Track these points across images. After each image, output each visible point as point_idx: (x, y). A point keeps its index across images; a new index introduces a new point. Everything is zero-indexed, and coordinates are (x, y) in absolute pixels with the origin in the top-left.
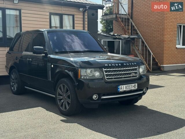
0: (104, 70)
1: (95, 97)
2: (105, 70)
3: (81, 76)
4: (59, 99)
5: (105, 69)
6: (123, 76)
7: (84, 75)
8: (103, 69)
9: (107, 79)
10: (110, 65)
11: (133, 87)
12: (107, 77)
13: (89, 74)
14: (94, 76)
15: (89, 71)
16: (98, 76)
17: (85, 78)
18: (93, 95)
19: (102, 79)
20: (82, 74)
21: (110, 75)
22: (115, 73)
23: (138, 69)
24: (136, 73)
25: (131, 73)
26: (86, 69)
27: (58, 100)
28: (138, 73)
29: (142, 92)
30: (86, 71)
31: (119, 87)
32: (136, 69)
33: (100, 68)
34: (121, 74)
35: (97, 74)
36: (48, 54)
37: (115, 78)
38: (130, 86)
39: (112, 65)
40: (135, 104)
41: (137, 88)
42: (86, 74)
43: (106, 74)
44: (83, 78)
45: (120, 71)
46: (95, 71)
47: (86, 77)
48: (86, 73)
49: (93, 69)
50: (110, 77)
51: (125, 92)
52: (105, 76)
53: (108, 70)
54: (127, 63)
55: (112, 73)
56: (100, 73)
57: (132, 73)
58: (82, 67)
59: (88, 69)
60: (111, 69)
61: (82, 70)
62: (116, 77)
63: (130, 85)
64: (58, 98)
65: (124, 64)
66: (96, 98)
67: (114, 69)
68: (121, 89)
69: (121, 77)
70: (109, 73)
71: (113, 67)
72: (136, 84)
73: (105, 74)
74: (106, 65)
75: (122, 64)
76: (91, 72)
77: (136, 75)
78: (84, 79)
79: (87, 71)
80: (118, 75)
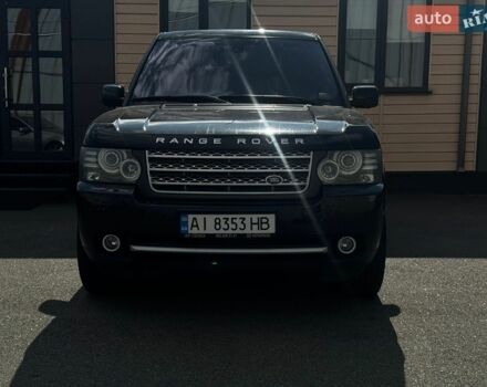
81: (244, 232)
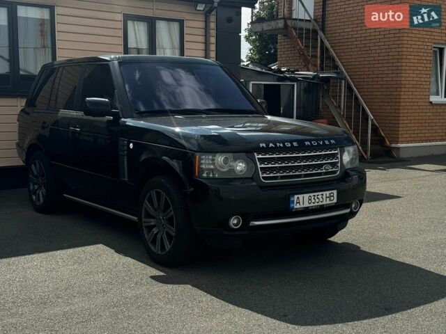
0: (257, 156)
1: (233, 221)
2: (260, 156)
3: (201, 171)
4: (146, 227)
5: (258, 154)
6: (303, 173)
7: (209, 169)
8: (255, 154)
9: (263, 178)
10: (271, 145)
11: (327, 197)
12: (265, 175)
13: (221, 167)
14: (232, 170)
15: (220, 159)
16: (241, 171)
17: (211, 176)
18: (230, 218)
19: (252, 178)
20: (203, 166)
21: (271, 170)
22: (283, 165)
23: (339, 156)
24: (334, 165)
25: (322, 165)
26: (214, 154)
27: (144, 228)
28: (339, 165)
29: (348, 211)
30: (213, 160)
31: (292, 199)
32: (334, 156)
33: (246, 152)
34: (297, 168)
35: (240, 166)
36: (121, 115)
37: (283, 177)
38: (320, 197)
39: (276, 145)
40: (329, 239)
41: (335, 201)
42: (212, 167)
43: (263, 166)
44: (205, 175)
45: (296, 159)
46: (235, 160)
47: (213, 174)
48: (214, 164)
49: (231, 154)
50: (272, 175)
51: (306, 211)
52: (260, 173)
53: (267, 156)
54: (313, 140)
55: (277, 165)
56: (247, 164)
57: (325, 164)
58: (203, 150)
59: (218, 155)
60: (275, 156)
61: (203, 157)
62: (285, 174)
63: (320, 193)
64: (144, 225)
65: (307, 143)
66: (236, 225)
67: (281, 156)
68: (298, 204)
69: (297, 173)
70: (270, 166)
71: (280, 150)
72: (335, 192)
73: (259, 166)
74: (261, 145)
75: (301, 142)
76: (226, 161)
77: (334, 169)
78: (208, 178)
79: (216, 158)
80: (291, 168)
81: (323, 203)
